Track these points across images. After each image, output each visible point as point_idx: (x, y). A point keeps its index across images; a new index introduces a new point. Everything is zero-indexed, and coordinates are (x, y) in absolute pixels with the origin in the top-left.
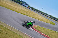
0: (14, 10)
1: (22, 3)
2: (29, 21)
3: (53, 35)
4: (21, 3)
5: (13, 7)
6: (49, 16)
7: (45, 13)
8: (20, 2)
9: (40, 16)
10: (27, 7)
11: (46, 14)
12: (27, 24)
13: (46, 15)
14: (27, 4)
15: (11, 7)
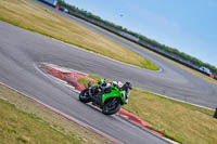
2: (109, 85)
3: (150, 110)
6: (137, 40)
7: (120, 28)
10: (54, 7)
11: (125, 31)
13: (125, 35)
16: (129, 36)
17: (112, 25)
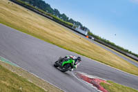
0: (54, 42)
1: (74, 25)
4: (72, 24)
5: (51, 35)
8: (69, 23)
9: (116, 58)
11: (130, 53)
12: (64, 63)
13: (130, 55)
14: (84, 29)
15: (46, 36)
16: (133, 56)
17: (122, 49)
